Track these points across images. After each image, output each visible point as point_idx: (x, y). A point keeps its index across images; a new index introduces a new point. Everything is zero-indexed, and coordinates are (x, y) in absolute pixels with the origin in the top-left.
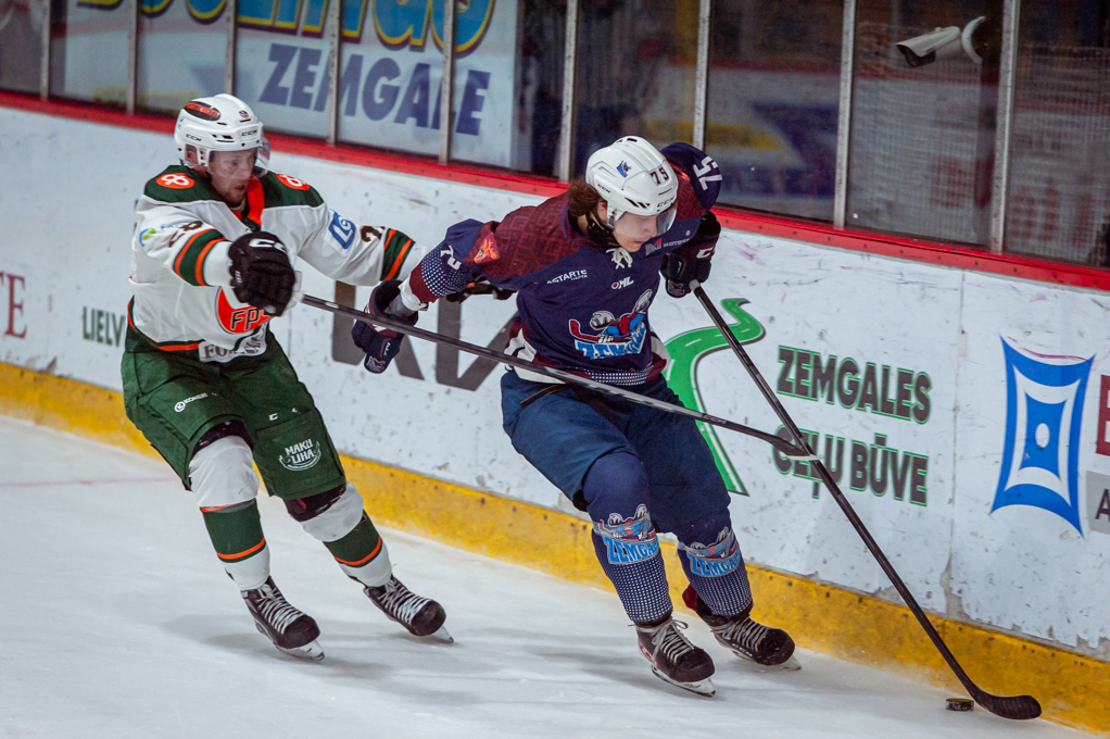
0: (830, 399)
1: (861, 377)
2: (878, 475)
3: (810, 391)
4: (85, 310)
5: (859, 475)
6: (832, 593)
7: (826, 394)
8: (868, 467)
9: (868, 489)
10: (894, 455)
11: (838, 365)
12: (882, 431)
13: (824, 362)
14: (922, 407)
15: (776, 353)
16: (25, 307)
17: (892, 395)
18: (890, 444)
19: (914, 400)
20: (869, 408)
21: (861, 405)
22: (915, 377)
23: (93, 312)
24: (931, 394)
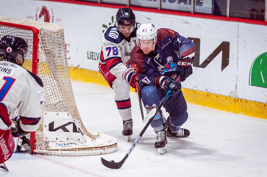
4: (88, 52)
16: (70, 52)
23: (90, 52)
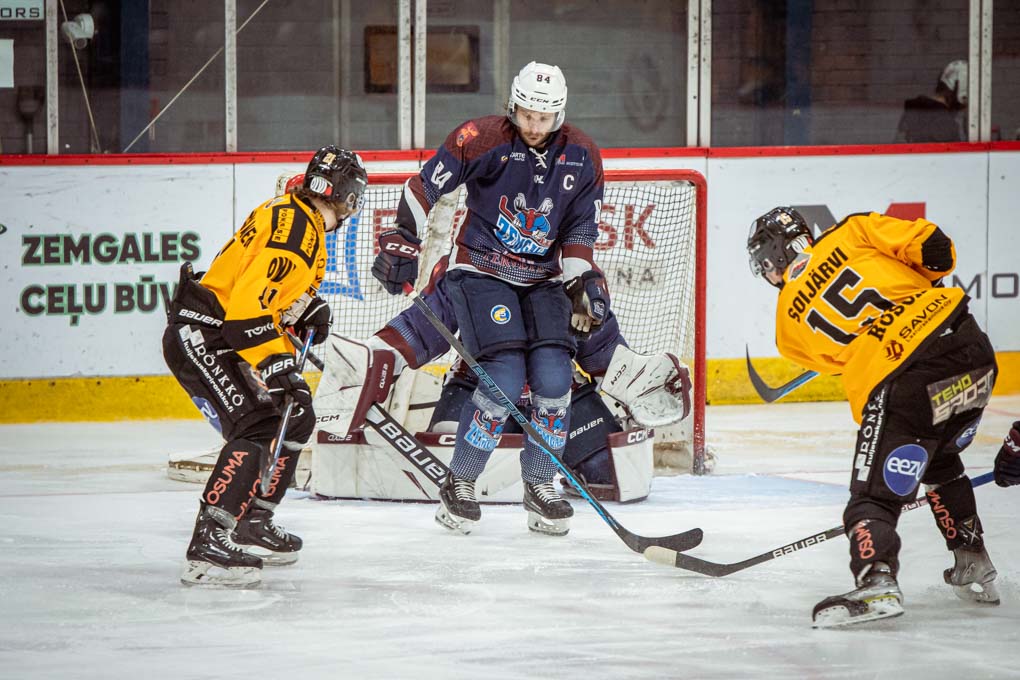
0: (86, 260)
1: (120, 243)
2: (147, 300)
3: (62, 259)
5: (125, 303)
6: (102, 382)
7: (80, 259)
8: (135, 297)
9: (136, 311)
10: (164, 287)
11: (92, 240)
12: (147, 273)
13: (77, 240)
14: (190, 253)
15: (21, 241)
17: (156, 248)
18: (158, 280)
19: (180, 250)
20: (131, 261)
21: (123, 259)
22: (180, 236)
24: (198, 244)
